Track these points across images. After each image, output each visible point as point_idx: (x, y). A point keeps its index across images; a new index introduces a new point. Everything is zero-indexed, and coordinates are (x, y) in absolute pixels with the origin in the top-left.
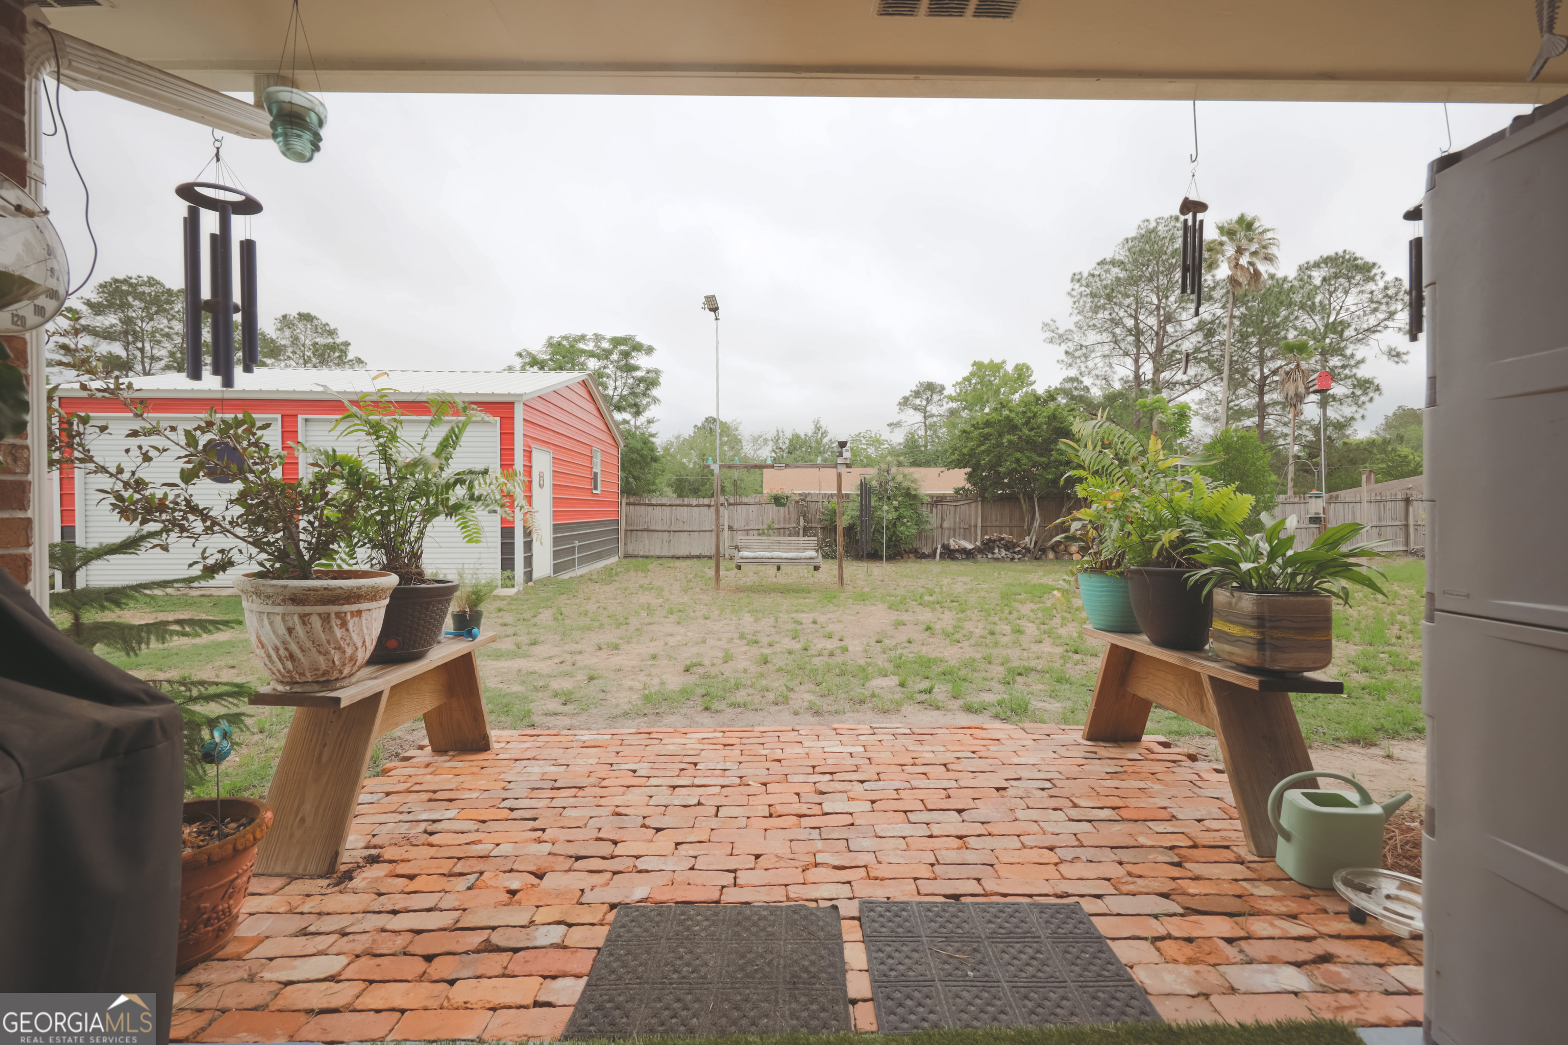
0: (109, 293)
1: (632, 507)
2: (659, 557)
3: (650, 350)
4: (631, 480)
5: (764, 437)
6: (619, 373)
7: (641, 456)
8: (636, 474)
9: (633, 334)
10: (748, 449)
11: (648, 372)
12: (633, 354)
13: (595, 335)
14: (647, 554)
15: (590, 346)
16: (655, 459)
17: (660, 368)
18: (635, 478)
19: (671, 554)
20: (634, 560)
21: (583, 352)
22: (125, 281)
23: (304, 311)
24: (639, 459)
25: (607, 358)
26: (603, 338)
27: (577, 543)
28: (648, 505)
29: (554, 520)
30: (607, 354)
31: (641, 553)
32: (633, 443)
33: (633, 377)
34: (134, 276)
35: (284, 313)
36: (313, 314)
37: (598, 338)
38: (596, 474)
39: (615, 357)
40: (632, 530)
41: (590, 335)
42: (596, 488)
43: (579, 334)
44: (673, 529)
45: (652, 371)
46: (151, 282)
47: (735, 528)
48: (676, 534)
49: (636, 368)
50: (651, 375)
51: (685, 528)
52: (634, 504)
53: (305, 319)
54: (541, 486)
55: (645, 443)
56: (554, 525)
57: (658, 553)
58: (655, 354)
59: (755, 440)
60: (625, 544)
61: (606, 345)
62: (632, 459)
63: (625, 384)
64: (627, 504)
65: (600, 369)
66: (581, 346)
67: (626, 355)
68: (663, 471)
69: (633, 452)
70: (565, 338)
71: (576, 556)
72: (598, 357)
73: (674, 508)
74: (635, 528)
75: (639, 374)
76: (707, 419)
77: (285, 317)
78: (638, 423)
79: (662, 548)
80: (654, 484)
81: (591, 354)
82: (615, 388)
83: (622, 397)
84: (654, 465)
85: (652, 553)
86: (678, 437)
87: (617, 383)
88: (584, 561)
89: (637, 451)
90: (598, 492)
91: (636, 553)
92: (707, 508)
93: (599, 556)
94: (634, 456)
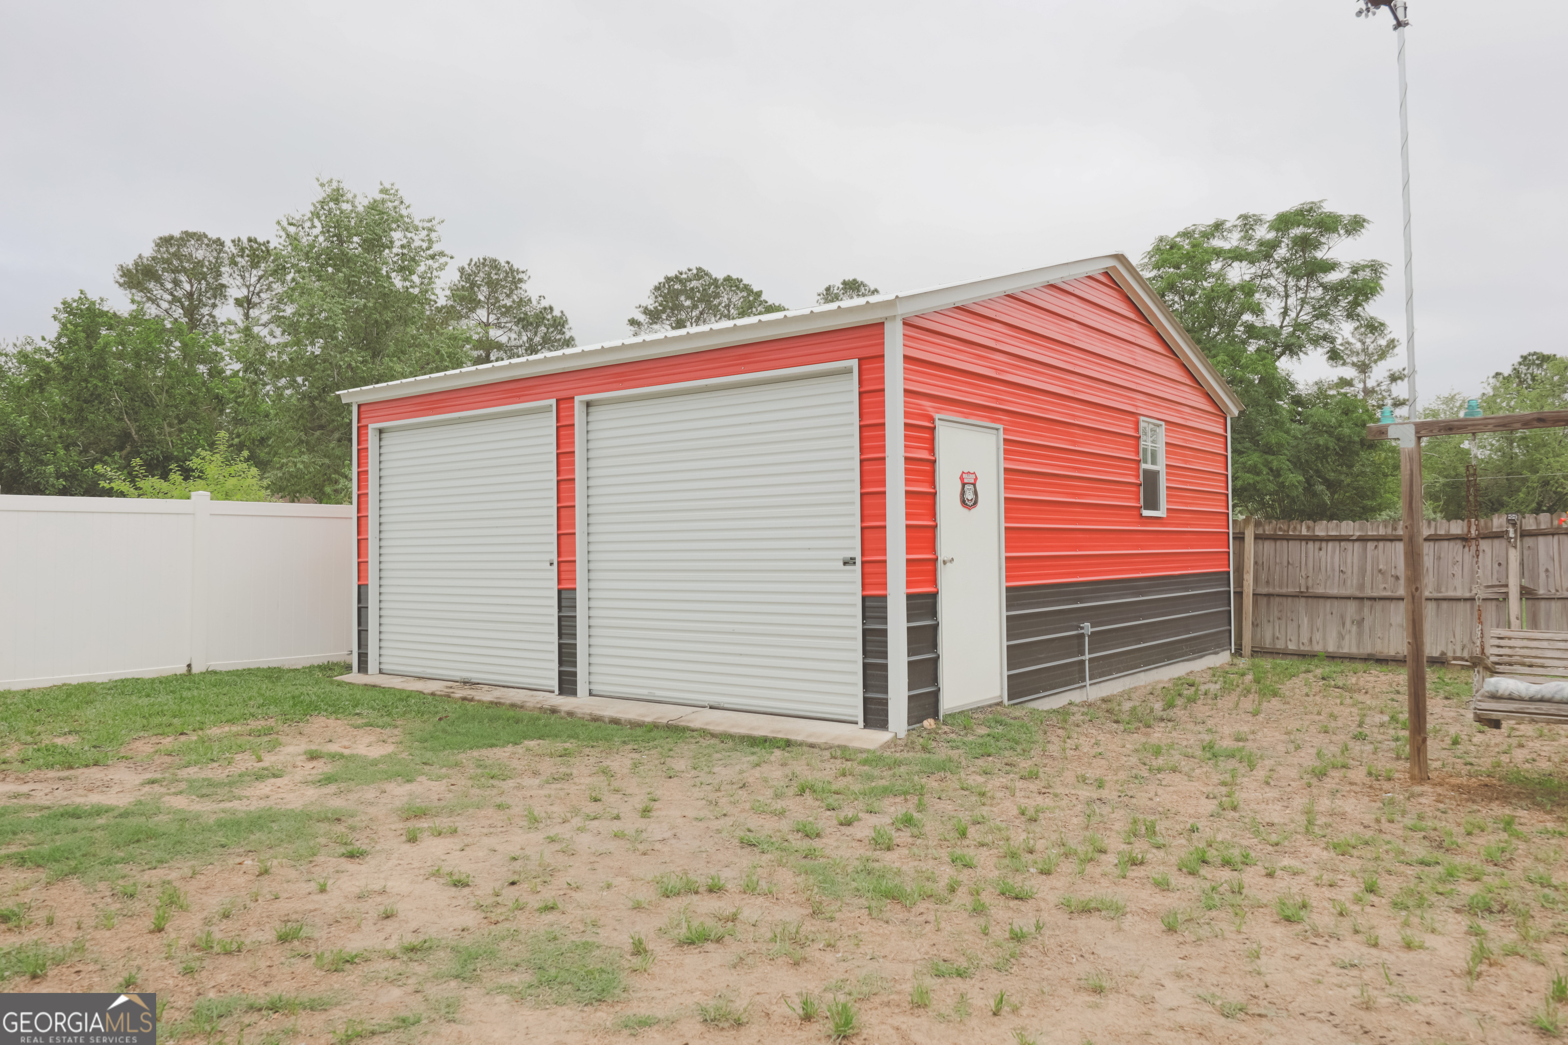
0: (665, 297)
1: (1268, 546)
2: (1332, 657)
3: (1356, 225)
4: (1320, 488)
6: (1292, 282)
9: (1316, 199)
11: (1355, 271)
12: (1323, 240)
13: (1245, 217)
14: (1306, 648)
15: (1233, 241)
17: (1380, 258)
19: (1367, 649)
20: (1282, 661)
21: (1218, 253)
22: (677, 279)
23: (849, 277)
25: (1268, 257)
26: (1258, 220)
27: (1088, 628)
28: (1307, 539)
29: (1008, 578)
30: (1267, 250)
31: (1292, 646)
33: (1321, 285)
34: (684, 270)
35: (827, 285)
36: (859, 279)
37: (1248, 223)
38: (1151, 478)
39: (1282, 252)
40: (1269, 595)
41: (1231, 219)
42: (1151, 506)
43: (1211, 221)
44: (1368, 593)
45: (1364, 267)
46: (701, 274)
47: (1541, 592)
48: (1379, 605)
49: (1330, 266)
50: (1362, 275)
52: (1274, 538)
53: (851, 288)
54: (968, 504)
56: (1008, 589)
58: (1366, 233)
60: (1255, 625)
61: (1263, 233)
63: (1303, 301)
64: (1259, 537)
65: (1252, 279)
66: (1217, 243)
67: (1305, 244)
69: (1321, 433)
70: (1186, 234)
71: (1087, 656)
72: (1251, 259)
73: (1370, 545)
74: (1277, 590)
75: (1333, 277)
77: (828, 289)
78: (1370, 384)
79: (1341, 637)
80: (1374, 494)
81: (1237, 255)
82: (1285, 313)
83: (1298, 326)
85: (1317, 648)
87: (1290, 301)
88: (1109, 667)
89: (1329, 431)
90: (1161, 513)
91: (1280, 645)
92: (1459, 545)
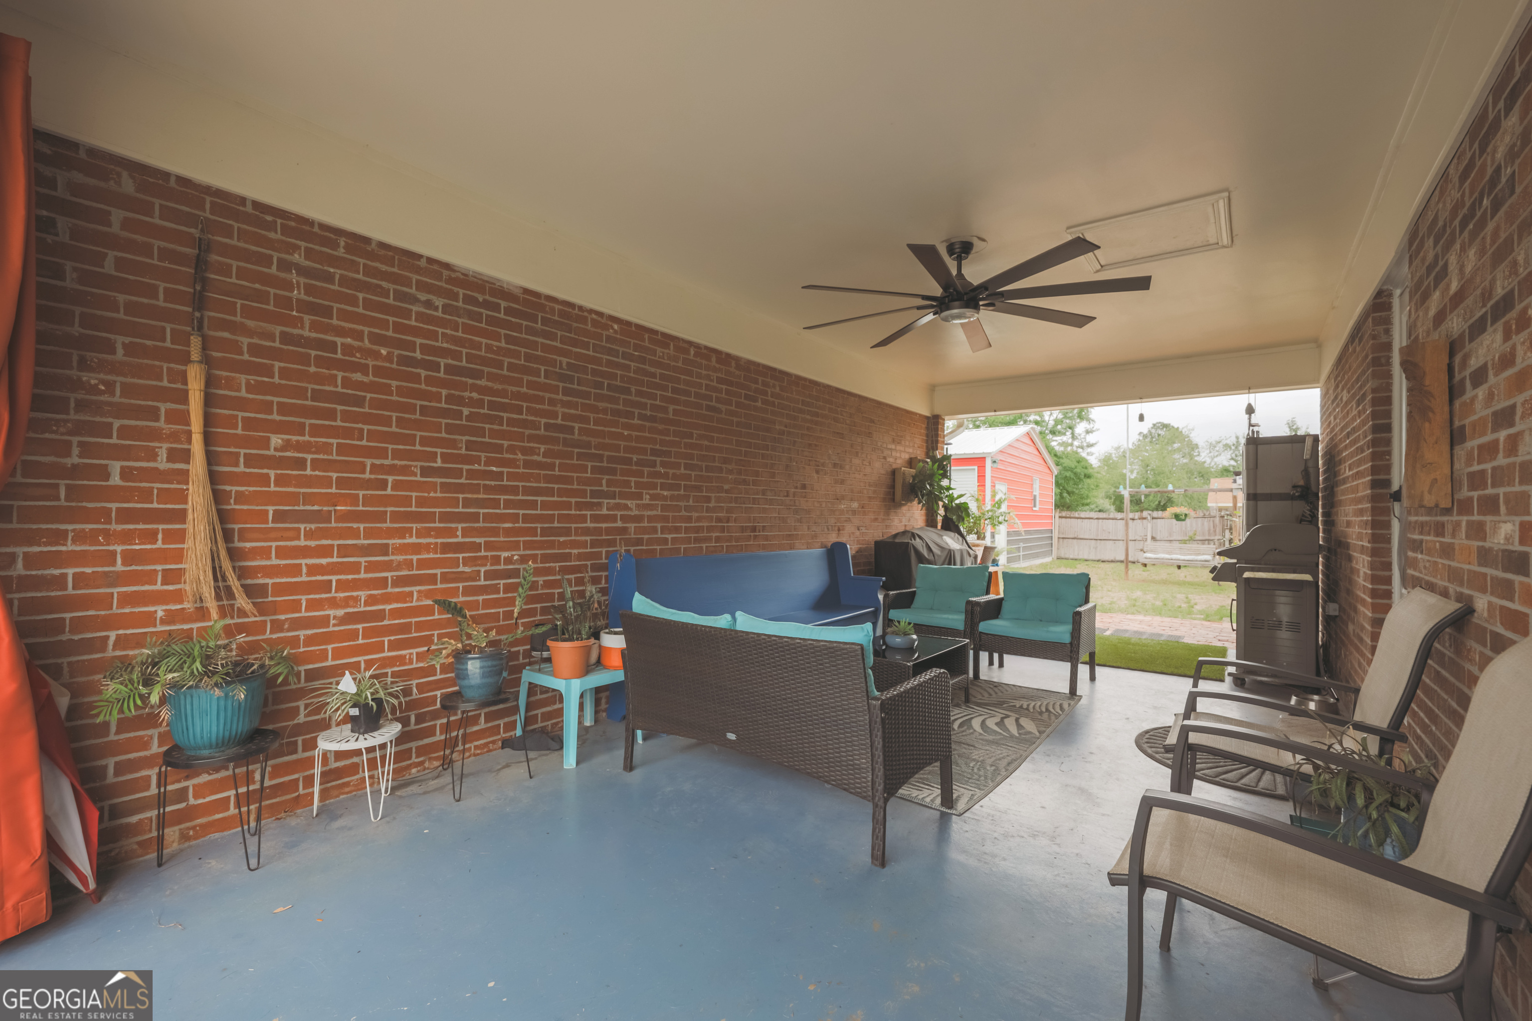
1: (1064, 520)
2: (1087, 560)
4: (1065, 495)
5: (1224, 442)
7: (1075, 474)
8: (1070, 489)
10: (1204, 457)
14: (1076, 557)
16: (1088, 476)
18: (1069, 493)
19: (1097, 558)
20: (1064, 561)
24: (1072, 476)
27: (1022, 545)
28: (1078, 518)
31: (1071, 557)
32: (1066, 462)
38: (1035, 496)
40: (1064, 538)
42: (1035, 506)
44: (1099, 538)
47: (1158, 538)
48: (1102, 542)
51: (1111, 538)
52: (1066, 517)
55: (1078, 462)
57: (1086, 557)
59: (1212, 446)
60: (1058, 548)
62: (1066, 477)
64: (1060, 517)
68: (1097, 486)
69: (1067, 470)
71: (1021, 554)
74: (1067, 536)
76: (1154, 425)
79: (1089, 553)
80: (1088, 497)
84: (1088, 481)
85: (1080, 557)
86: (1118, 448)
88: (1026, 557)
89: (1071, 470)
90: (1037, 509)
91: (1067, 556)
93: (1036, 556)
94: (1068, 474)
